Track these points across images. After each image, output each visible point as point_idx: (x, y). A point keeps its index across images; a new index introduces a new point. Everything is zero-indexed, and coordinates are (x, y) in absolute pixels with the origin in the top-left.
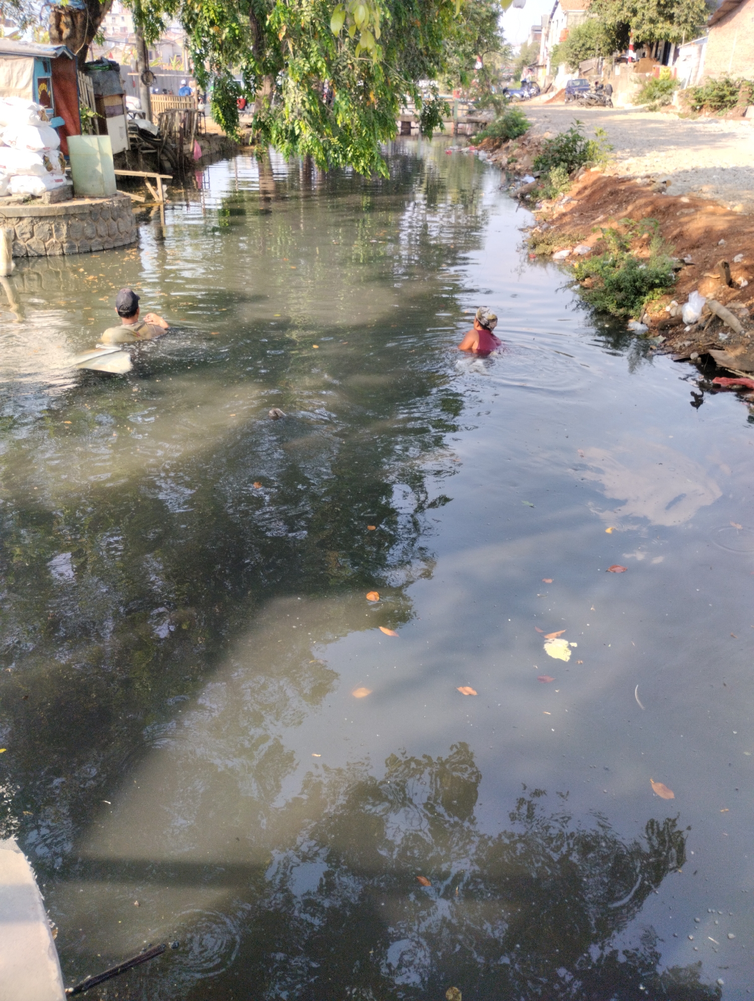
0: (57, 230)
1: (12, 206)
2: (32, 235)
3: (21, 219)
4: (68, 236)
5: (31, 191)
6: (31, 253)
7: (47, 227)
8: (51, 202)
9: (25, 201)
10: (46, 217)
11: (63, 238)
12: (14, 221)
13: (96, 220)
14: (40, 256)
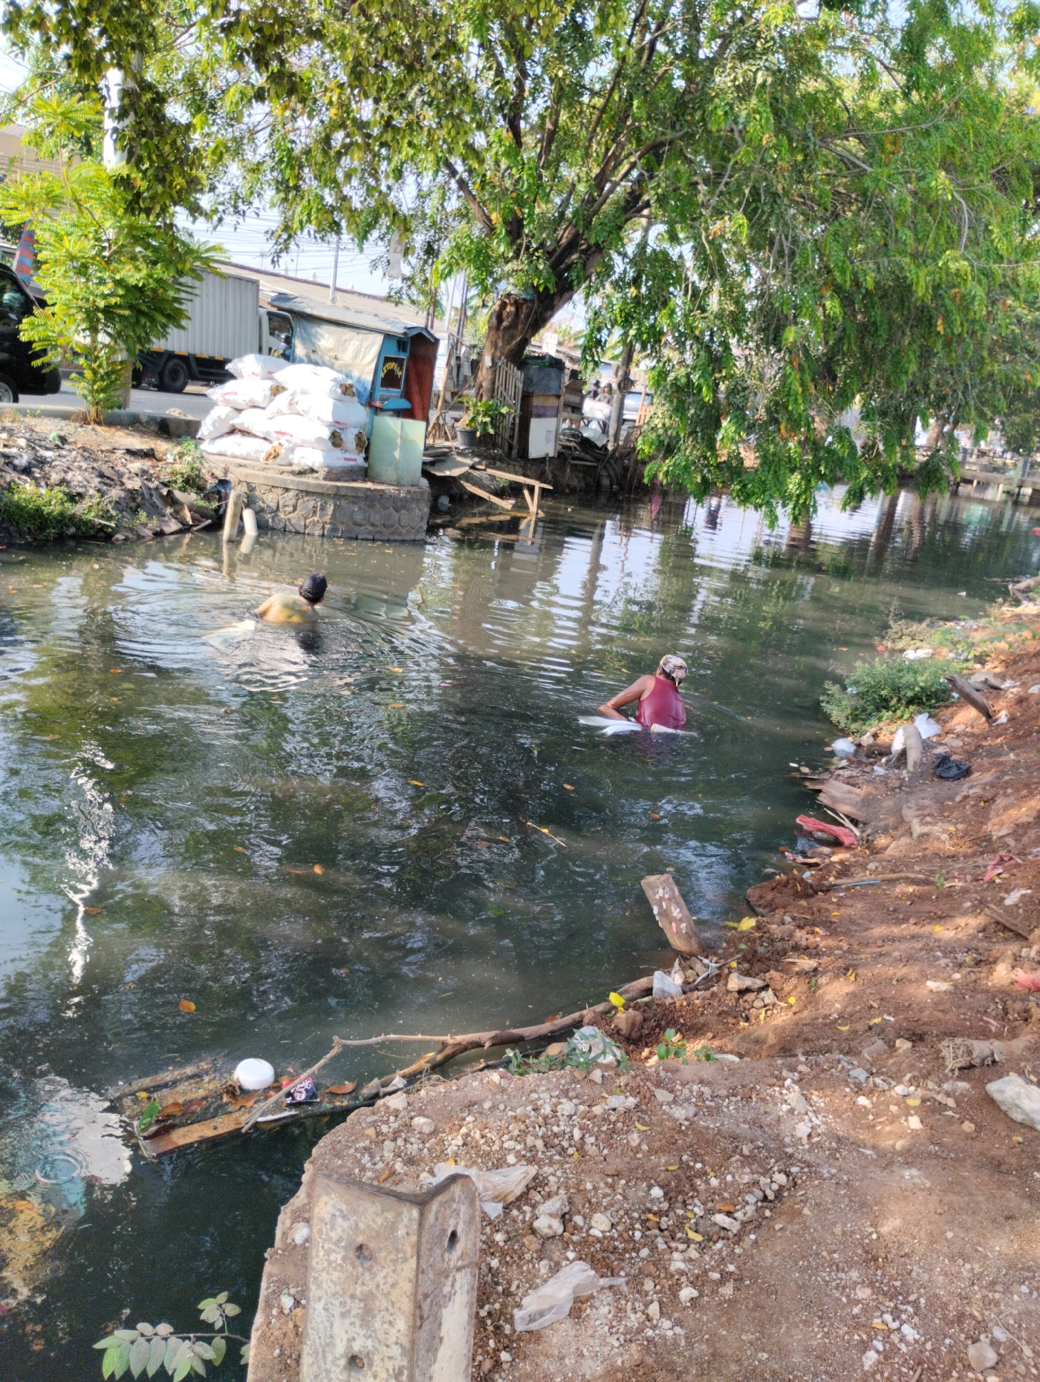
0: (323, 509)
1: (285, 476)
2: (295, 508)
3: (287, 490)
4: (334, 516)
5: (310, 464)
6: (290, 528)
7: (312, 503)
8: (325, 479)
9: (301, 473)
10: (314, 494)
11: (327, 518)
12: (280, 491)
13: (371, 506)
14: (297, 533)
